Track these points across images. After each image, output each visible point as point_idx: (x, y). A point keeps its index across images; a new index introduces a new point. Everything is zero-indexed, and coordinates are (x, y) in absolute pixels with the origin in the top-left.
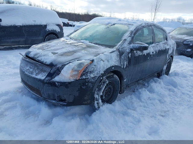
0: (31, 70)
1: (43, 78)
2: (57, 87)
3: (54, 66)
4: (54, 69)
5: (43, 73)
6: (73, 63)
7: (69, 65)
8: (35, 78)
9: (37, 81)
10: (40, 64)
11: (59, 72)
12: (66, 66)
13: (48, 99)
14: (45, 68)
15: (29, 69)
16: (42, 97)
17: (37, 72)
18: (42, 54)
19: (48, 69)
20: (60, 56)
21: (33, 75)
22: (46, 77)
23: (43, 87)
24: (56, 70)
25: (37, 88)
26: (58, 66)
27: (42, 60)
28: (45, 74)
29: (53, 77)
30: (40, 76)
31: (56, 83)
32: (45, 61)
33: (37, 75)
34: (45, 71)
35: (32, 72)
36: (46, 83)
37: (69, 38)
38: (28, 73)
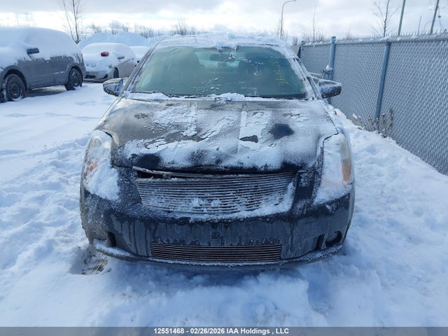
0: (216, 203)
1: (285, 206)
2: (331, 215)
3: (301, 168)
4: (306, 174)
5: (270, 198)
6: (329, 148)
7: (329, 154)
8: (258, 217)
9: (268, 222)
10: (244, 175)
11: (319, 179)
12: (327, 158)
13: (301, 256)
14: (264, 182)
15: (202, 202)
16: (283, 260)
17: (244, 200)
18: (218, 149)
19: (278, 181)
20: (278, 142)
21: (240, 213)
22: (295, 203)
23: (292, 231)
24: (311, 175)
25: (267, 242)
26: (310, 165)
27: (247, 164)
28: (280, 197)
29: (313, 195)
30: (268, 207)
31: (328, 206)
32: (260, 165)
33: (254, 208)
34: (269, 191)
35: (226, 209)
36: (302, 216)
37: (161, 94)
38: (210, 214)
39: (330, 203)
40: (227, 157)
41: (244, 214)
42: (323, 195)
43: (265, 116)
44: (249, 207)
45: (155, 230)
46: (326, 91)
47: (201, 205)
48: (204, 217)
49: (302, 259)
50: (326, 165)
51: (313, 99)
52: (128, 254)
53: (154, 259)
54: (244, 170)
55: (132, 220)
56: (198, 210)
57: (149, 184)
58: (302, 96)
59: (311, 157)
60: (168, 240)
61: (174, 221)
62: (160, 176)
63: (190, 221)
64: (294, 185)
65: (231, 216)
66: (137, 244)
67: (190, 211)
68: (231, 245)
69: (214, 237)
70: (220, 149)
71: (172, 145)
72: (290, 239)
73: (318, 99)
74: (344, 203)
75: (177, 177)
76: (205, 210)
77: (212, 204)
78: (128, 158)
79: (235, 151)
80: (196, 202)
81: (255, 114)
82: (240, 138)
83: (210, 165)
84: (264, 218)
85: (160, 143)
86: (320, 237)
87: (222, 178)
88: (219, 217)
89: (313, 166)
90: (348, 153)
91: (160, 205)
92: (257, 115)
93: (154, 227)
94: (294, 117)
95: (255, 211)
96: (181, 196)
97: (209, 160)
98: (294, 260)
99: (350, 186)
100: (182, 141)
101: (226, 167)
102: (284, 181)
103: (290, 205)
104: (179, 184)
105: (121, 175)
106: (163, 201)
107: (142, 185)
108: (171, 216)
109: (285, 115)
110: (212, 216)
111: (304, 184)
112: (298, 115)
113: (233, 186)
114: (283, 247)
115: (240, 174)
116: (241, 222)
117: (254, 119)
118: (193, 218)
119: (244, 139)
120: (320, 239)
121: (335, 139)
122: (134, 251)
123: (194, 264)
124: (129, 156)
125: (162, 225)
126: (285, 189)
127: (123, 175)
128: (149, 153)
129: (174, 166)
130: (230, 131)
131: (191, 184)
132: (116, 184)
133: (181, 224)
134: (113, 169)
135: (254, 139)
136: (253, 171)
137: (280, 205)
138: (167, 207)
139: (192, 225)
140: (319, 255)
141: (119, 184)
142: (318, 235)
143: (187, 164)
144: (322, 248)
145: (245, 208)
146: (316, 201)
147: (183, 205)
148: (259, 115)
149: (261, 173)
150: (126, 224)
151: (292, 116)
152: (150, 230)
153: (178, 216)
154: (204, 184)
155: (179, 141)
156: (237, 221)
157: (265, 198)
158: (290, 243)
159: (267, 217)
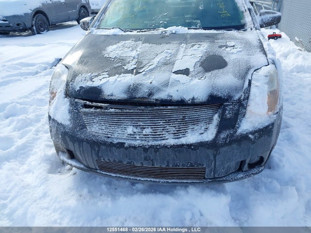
0: (147, 131)
1: (209, 135)
2: (253, 143)
3: (227, 100)
4: (231, 107)
5: (196, 127)
6: (257, 80)
7: (256, 86)
8: (183, 145)
9: (192, 149)
10: (173, 107)
11: (244, 111)
12: (253, 90)
13: (224, 176)
14: (191, 113)
15: (135, 130)
16: (207, 179)
17: (172, 129)
18: (151, 83)
19: (204, 113)
20: (208, 74)
21: (168, 141)
22: (219, 132)
23: (215, 157)
24: (236, 107)
25: (192, 165)
26: (236, 98)
27: (176, 97)
28: (206, 127)
29: (237, 126)
30: (193, 136)
31: (250, 136)
32: (188, 97)
33: (181, 136)
34: (195, 121)
35: (155, 136)
36: (225, 144)
37: (118, 30)
38: (142, 140)
39: (253, 133)
40: (159, 90)
41: (171, 141)
42: (246, 126)
43: (201, 48)
44: (176, 135)
45: (98, 151)
46: (266, 21)
47: (135, 133)
48: (137, 143)
49: (224, 179)
50: (252, 97)
51: (251, 29)
52: (82, 166)
53: (101, 172)
54: (173, 102)
55: (80, 141)
56: (132, 136)
57: (92, 113)
58: (241, 27)
59: (237, 89)
60: (109, 159)
61: (112, 145)
62: (101, 108)
63: (125, 146)
64: (219, 116)
65: (159, 143)
66: (87, 159)
67: (125, 137)
68: (161, 166)
69: (145, 159)
70: (153, 82)
71: (112, 79)
72: (213, 163)
73: (256, 29)
74: (267, 132)
75: (115, 108)
76: (138, 137)
77: (144, 132)
78: (77, 90)
79: (166, 84)
80: (130, 130)
81: (193, 46)
82: (173, 71)
83: (144, 98)
84: (189, 146)
85: (104, 76)
86: (242, 161)
87: (153, 110)
88: (149, 144)
89: (239, 99)
90: (276, 84)
91: (100, 132)
92: (194, 48)
93: (97, 149)
94: (228, 49)
95: (181, 139)
96: (118, 124)
97: (142, 93)
98: (217, 180)
99: (275, 116)
100: (122, 75)
101: (157, 100)
102: (210, 112)
103: (214, 135)
104: (116, 114)
105: (72, 104)
106: (104, 128)
107: (86, 114)
108: (109, 140)
109: (221, 47)
110: (143, 142)
111: (228, 116)
112: (234, 46)
113: (163, 117)
114: (207, 170)
115: (169, 106)
116: (168, 148)
117: (190, 51)
118: (128, 143)
119: (176, 72)
120: (242, 163)
121: (265, 70)
122: (86, 164)
123: (131, 178)
124: (78, 88)
125: (103, 147)
126: (211, 119)
127: (73, 105)
128: (93, 86)
129: (113, 98)
130: (165, 64)
131: (126, 114)
132: (67, 112)
133: (118, 148)
134: (66, 99)
135: (186, 72)
136: (181, 103)
137: (205, 135)
138: (106, 133)
139: (127, 148)
140: (241, 175)
141: (70, 112)
142: (240, 160)
143: (123, 96)
144: (244, 170)
145: (172, 136)
146: (239, 131)
147: (120, 132)
148: (196, 47)
149: (189, 105)
150: (76, 145)
151: (227, 48)
152: (95, 150)
153: (116, 141)
154: (137, 115)
155: (120, 74)
156: (165, 147)
157: (192, 127)
158: (213, 166)
159: (191, 145)
